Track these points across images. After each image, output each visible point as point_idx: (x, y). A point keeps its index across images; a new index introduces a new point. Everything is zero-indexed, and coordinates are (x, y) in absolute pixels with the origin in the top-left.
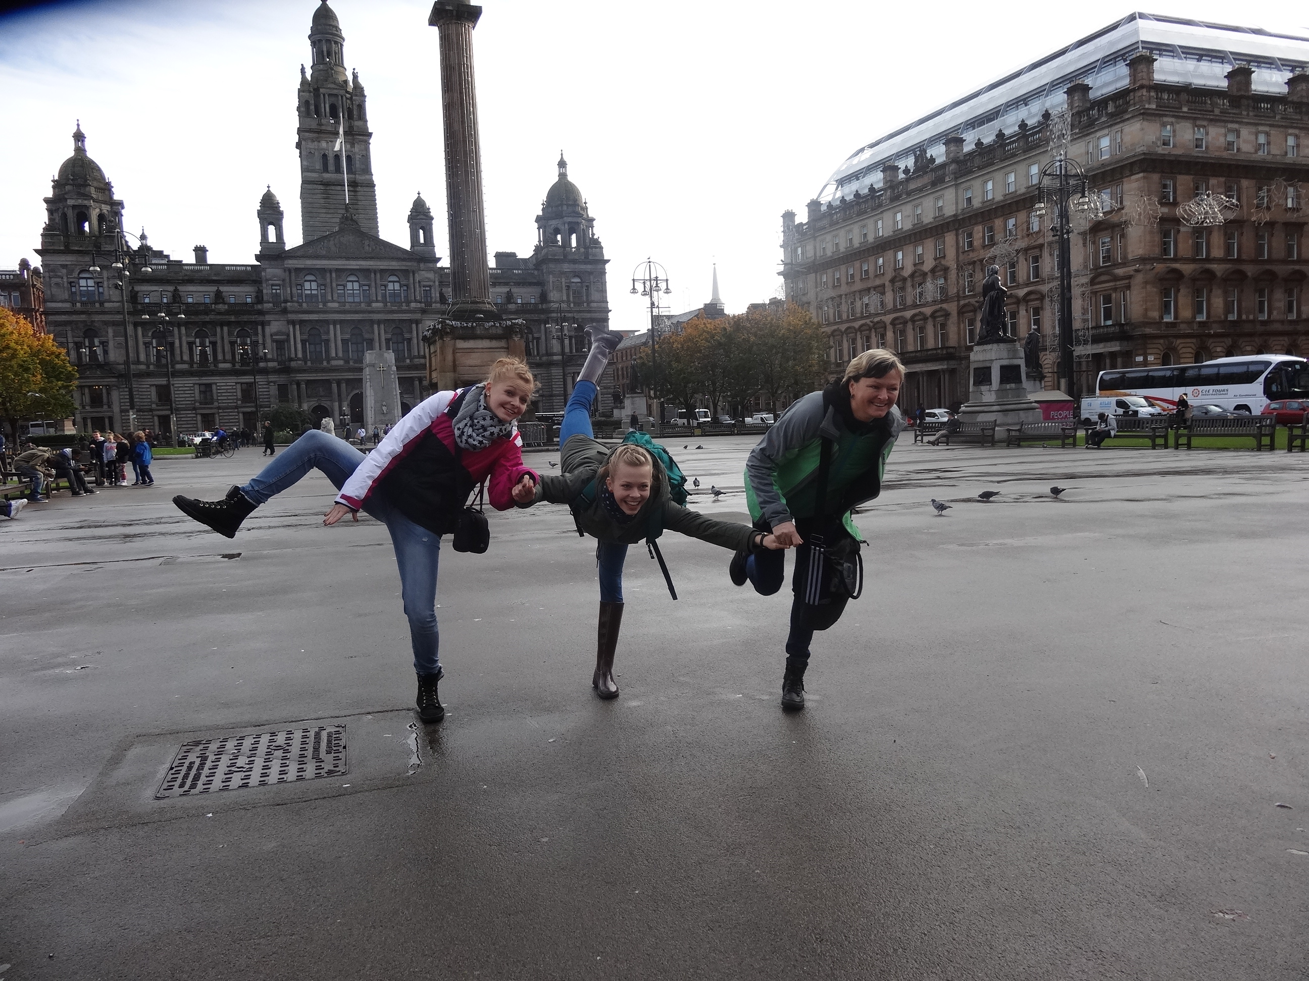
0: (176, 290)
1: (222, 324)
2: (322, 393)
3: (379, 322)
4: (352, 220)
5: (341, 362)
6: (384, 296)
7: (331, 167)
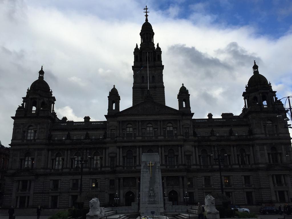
0: (69, 133)
1: (87, 149)
3: (161, 146)
4: (151, 97)
6: (165, 133)
7: (146, 81)
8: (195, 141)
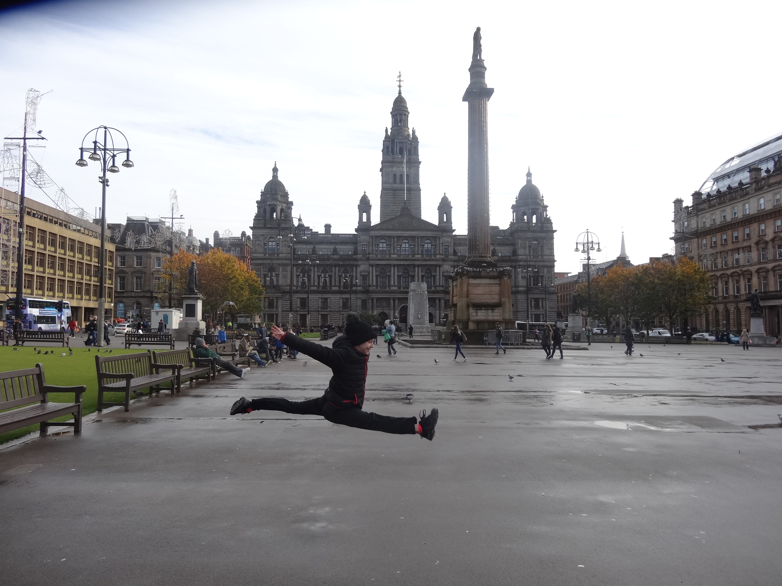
0: (314, 247)
1: (335, 266)
2: (385, 305)
3: (418, 266)
4: (407, 209)
5: (396, 288)
6: (422, 251)
7: (398, 181)
8: (455, 261)
